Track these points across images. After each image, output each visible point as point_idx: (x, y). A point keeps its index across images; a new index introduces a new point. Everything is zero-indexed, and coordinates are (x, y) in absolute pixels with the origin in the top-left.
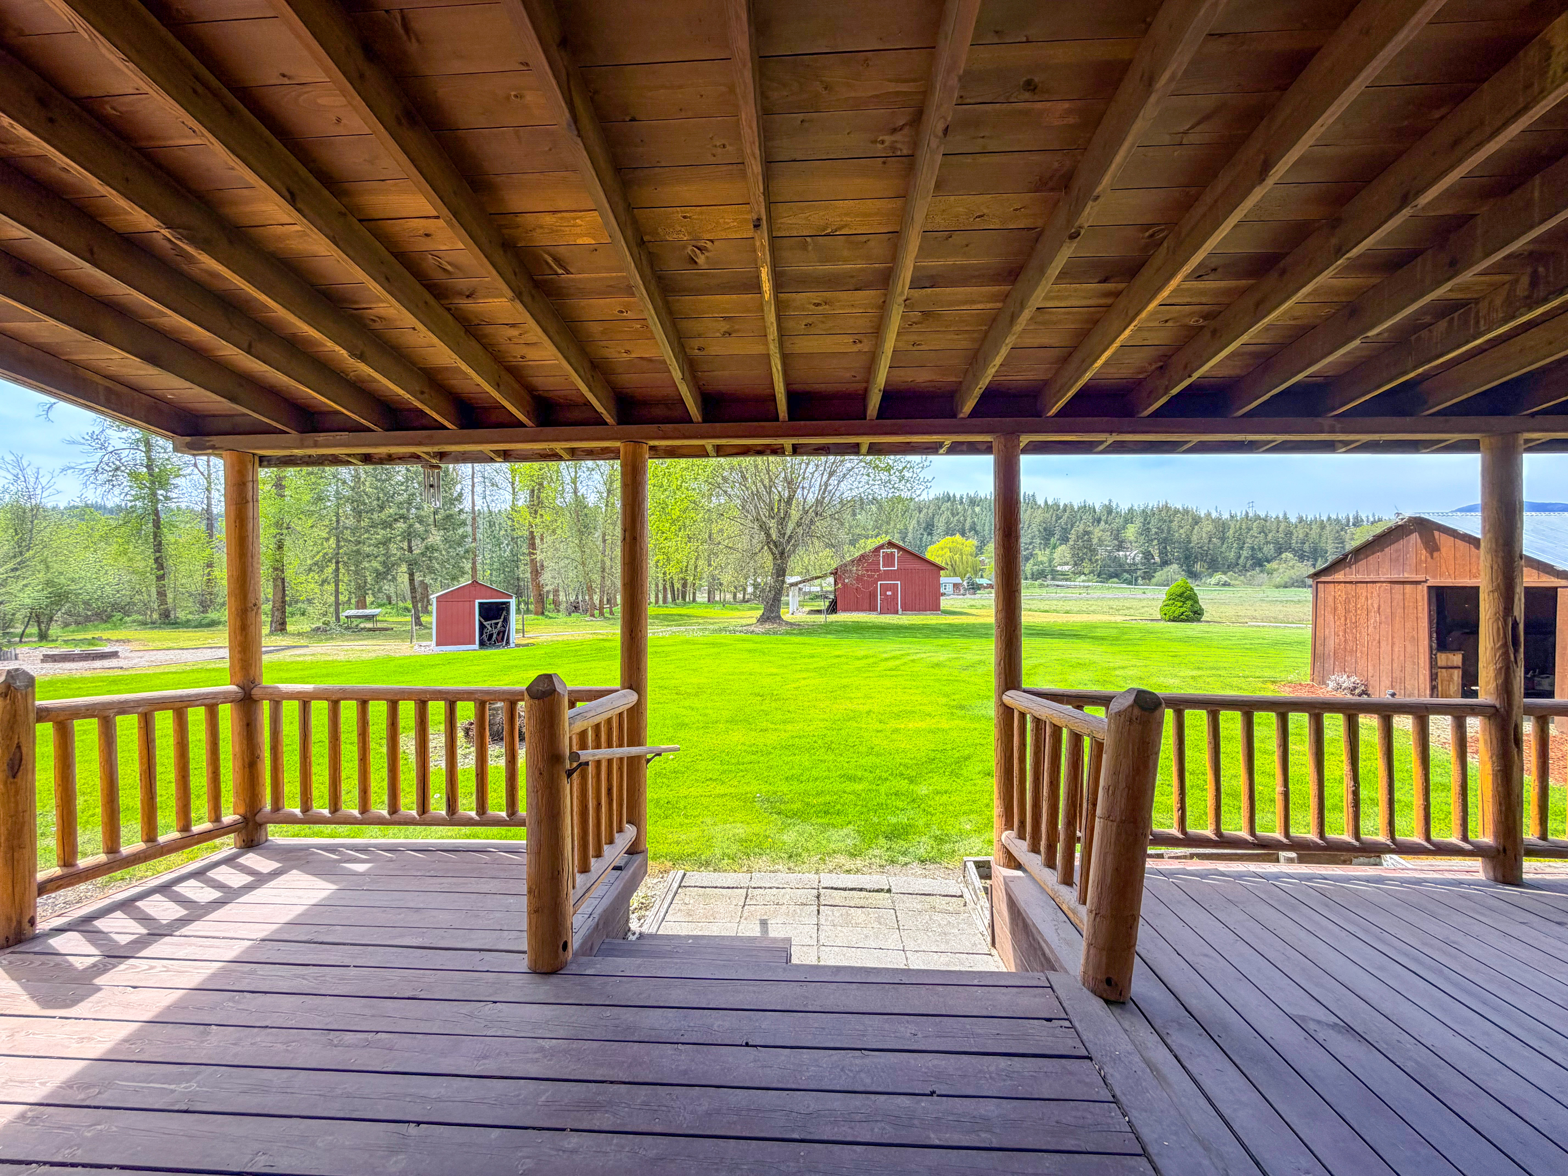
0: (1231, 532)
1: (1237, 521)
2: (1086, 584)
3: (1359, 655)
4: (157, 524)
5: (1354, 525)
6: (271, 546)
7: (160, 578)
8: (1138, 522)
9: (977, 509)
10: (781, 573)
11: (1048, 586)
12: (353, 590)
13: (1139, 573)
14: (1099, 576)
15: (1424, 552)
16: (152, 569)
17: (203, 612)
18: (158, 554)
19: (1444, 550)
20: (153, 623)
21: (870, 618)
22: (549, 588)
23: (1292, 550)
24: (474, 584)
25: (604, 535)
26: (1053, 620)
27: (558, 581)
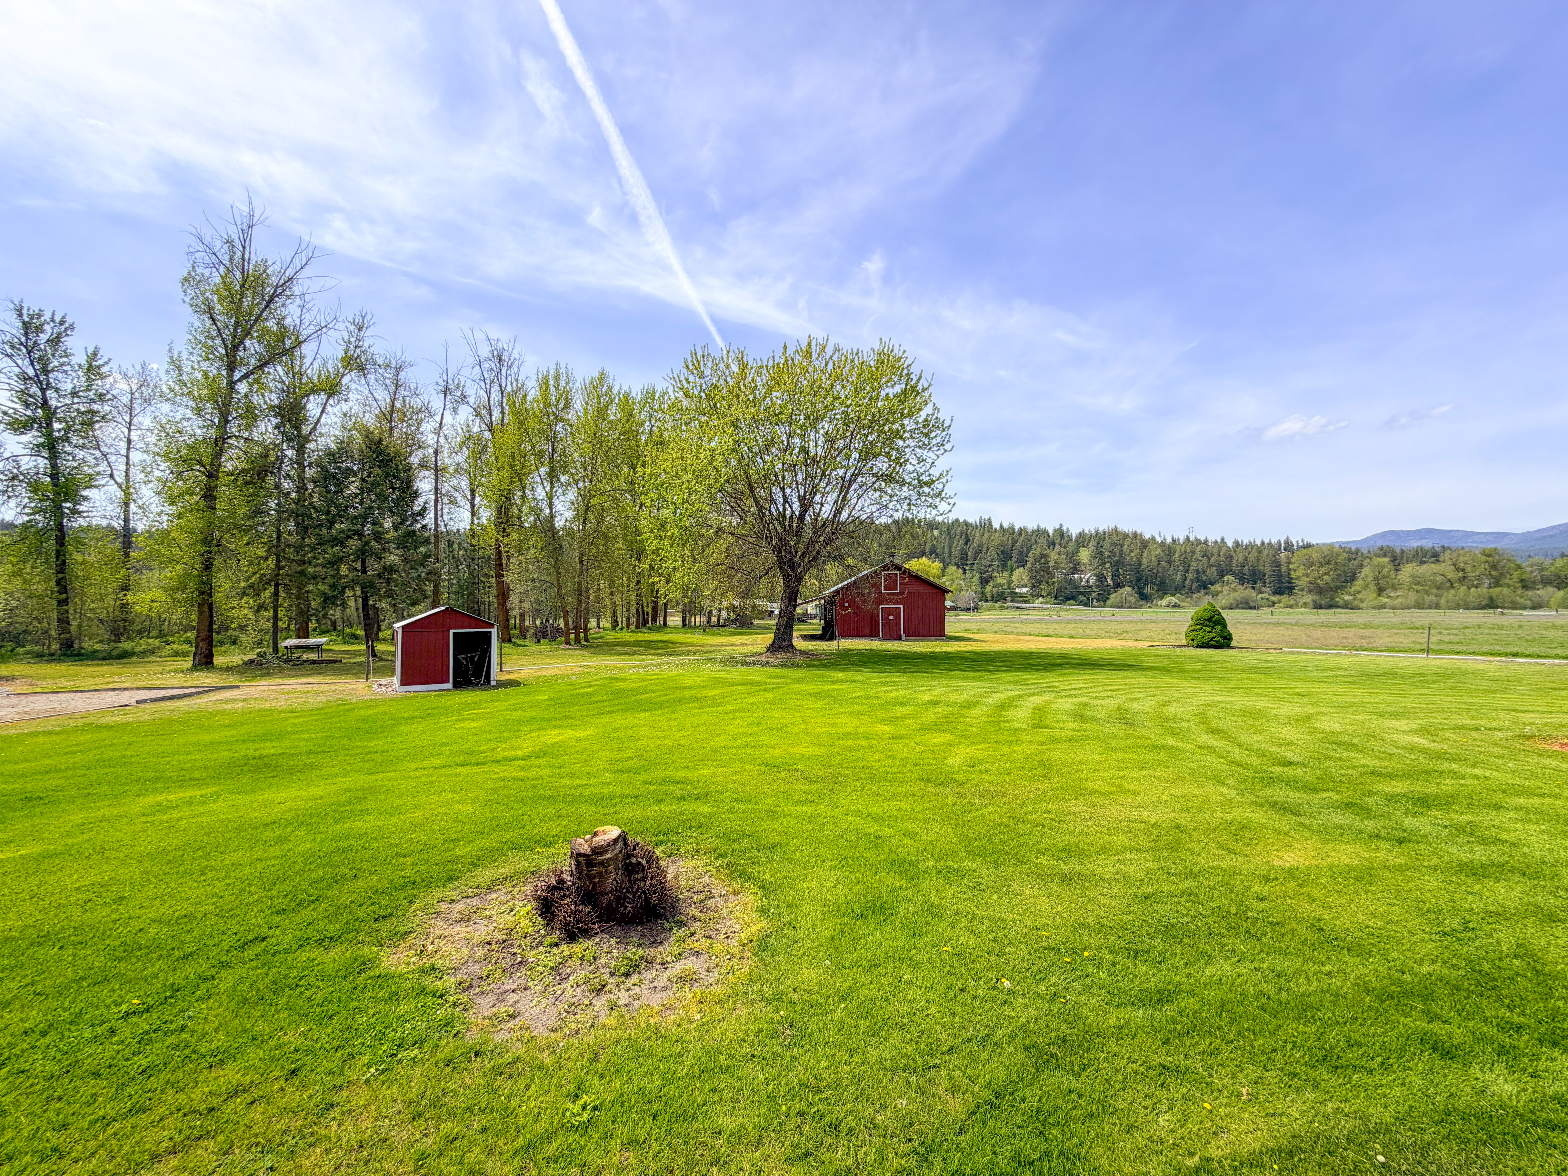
0: (1176, 555)
1: (1180, 545)
2: (1045, 606)
4: (61, 540)
5: (1285, 549)
6: (197, 566)
7: (62, 603)
8: (1093, 543)
9: (936, 533)
10: (794, 597)
11: (1008, 608)
12: (293, 615)
13: (1094, 595)
14: (1056, 598)
16: (52, 592)
17: (115, 641)
18: (60, 576)
20: (52, 655)
21: (876, 644)
22: (516, 612)
23: (1233, 574)
24: (449, 611)
25: (582, 555)
26: (1070, 647)
27: (526, 605)
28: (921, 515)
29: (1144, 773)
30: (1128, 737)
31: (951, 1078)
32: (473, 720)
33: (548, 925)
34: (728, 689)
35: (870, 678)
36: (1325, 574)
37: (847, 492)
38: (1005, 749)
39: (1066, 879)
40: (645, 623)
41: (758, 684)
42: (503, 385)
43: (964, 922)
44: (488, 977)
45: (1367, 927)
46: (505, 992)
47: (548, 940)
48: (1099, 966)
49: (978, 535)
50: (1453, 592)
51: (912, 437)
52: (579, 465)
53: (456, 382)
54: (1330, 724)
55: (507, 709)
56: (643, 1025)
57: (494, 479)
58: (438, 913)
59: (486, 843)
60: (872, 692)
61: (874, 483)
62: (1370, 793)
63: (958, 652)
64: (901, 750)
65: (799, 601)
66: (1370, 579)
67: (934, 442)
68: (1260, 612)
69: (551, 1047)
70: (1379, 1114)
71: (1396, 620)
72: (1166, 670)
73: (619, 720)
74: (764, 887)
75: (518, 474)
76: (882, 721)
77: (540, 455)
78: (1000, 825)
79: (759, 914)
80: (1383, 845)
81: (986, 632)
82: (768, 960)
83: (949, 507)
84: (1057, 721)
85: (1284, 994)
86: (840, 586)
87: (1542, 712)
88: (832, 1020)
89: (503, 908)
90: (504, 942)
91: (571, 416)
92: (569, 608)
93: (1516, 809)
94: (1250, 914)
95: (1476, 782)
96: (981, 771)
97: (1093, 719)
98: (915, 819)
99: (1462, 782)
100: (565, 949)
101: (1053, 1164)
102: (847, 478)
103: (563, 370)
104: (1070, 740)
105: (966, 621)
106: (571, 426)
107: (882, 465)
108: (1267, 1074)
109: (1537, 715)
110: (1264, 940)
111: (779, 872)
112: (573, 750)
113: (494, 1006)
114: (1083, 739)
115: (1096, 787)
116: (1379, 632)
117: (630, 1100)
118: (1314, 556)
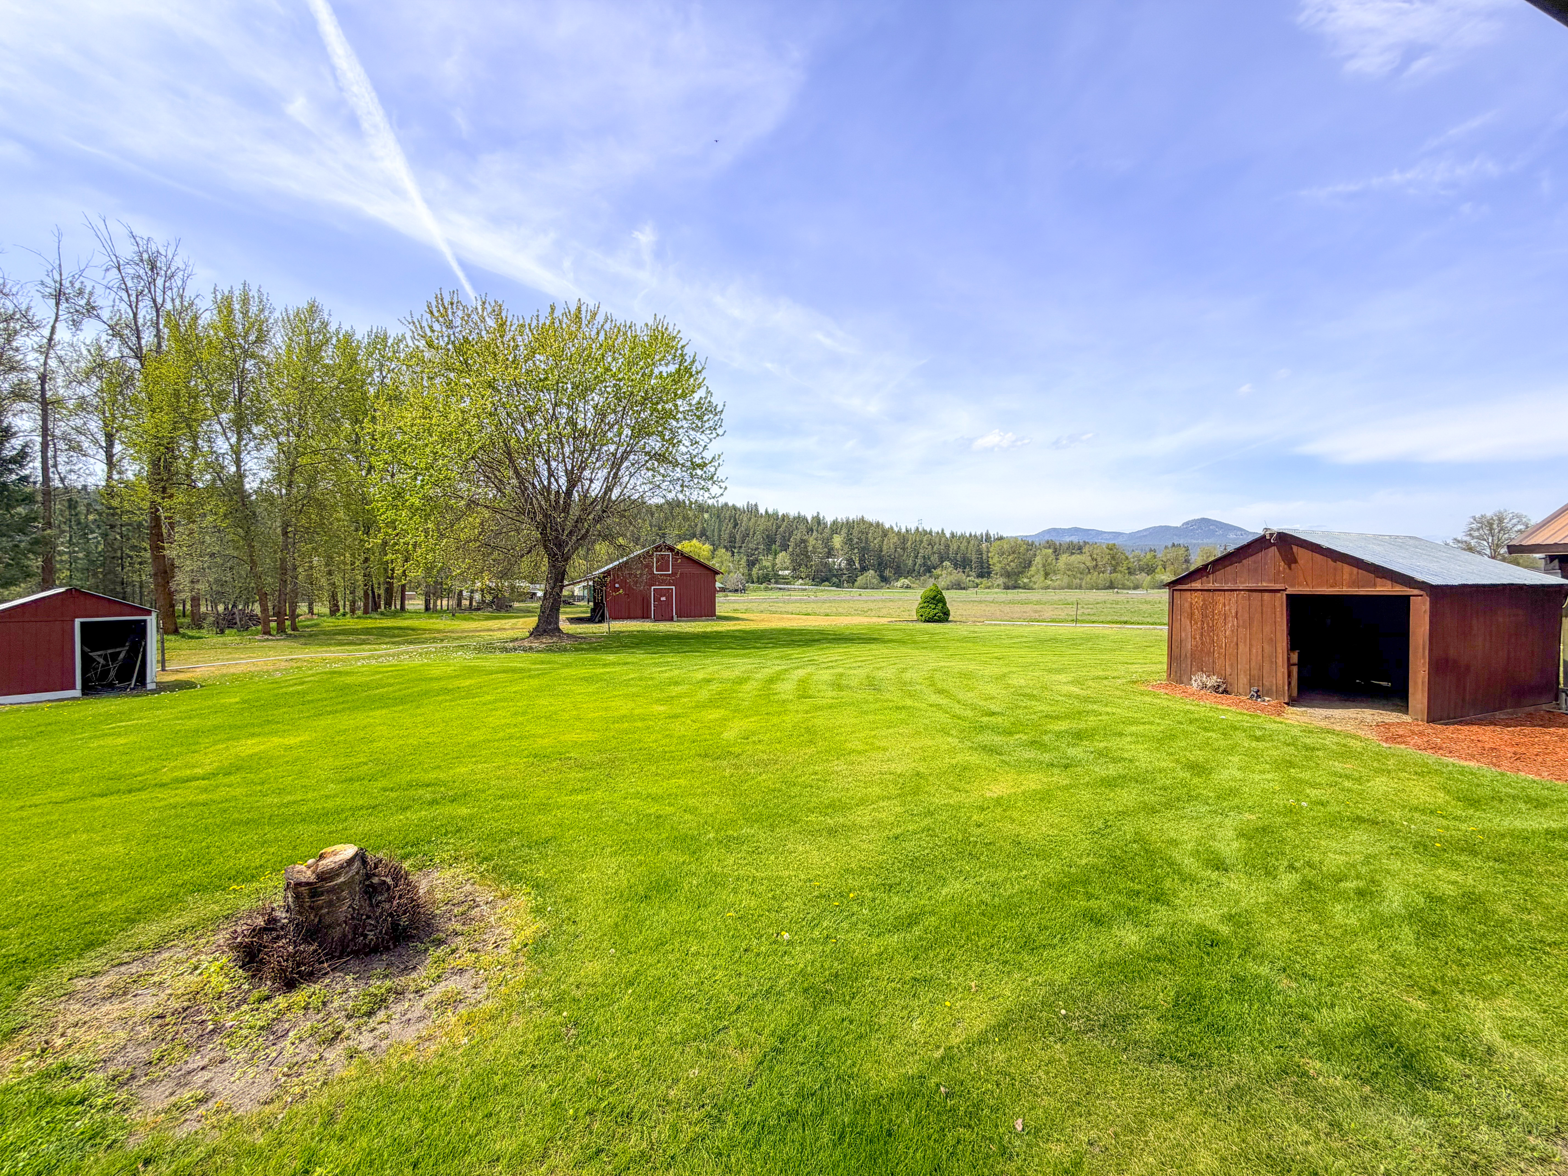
1: (912, 534)
2: (804, 587)
3: (1216, 655)
5: (986, 541)
8: (844, 531)
9: (706, 516)
10: (560, 577)
11: (772, 589)
13: (844, 577)
14: (813, 580)
15: (1282, 563)
19: (1301, 562)
21: (647, 626)
22: (186, 595)
23: (950, 560)
24: (73, 593)
25: (286, 525)
26: (826, 624)
27: (202, 587)
28: (694, 498)
29: (891, 731)
30: (877, 701)
31: (739, 1035)
32: (119, 735)
33: (253, 976)
34: (486, 678)
35: (643, 660)
36: (1012, 561)
37: (619, 469)
38: (775, 720)
39: (832, 832)
40: (376, 607)
41: (522, 670)
42: (159, 300)
43: (746, 886)
44: (160, 1060)
45: (1048, 836)
46: (189, 1073)
47: (256, 994)
48: (861, 904)
49: (745, 519)
50: (1089, 576)
51: (685, 418)
52: (280, 415)
53: (77, 285)
54: (1017, 680)
55: (177, 718)
56: (395, 1065)
57: (147, 422)
58: (70, 995)
59: (150, 890)
60: (646, 673)
61: (647, 462)
62: (1046, 732)
63: (728, 631)
64: (679, 728)
65: (566, 582)
66: (1040, 566)
67: (707, 425)
68: (968, 591)
69: (265, 1125)
70: (1061, 978)
71: (1056, 598)
72: (902, 642)
73: (346, 721)
74: (537, 886)
75: (186, 420)
76: (658, 701)
77: (220, 398)
78: (774, 791)
79: (533, 915)
80: (1056, 771)
81: (753, 611)
82: (547, 961)
83: (721, 491)
84: (819, 691)
85: (997, 899)
86: (611, 566)
87: (1141, 664)
88: (619, 1009)
89: (182, 968)
90: (185, 1010)
91: (266, 352)
92: (267, 589)
93: (1131, 735)
94: (972, 839)
95: (1108, 717)
96: (754, 742)
97: (848, 687)
98: (695, 794)
99: (1100, 718)
100: (281, 1001)
101: (831, 1089)
102: (619, 455)
103: (254, 293)
104: (830, 707)
105: (735, 602)
106: (268, 365)
107: (654, 444)
108: (988, 966)
109: (1139, 666)
110: (982, 858)
111: (554, 866)
112: (281, 761)
113: (172, 1094)
114: (841, 705)
115: (854, 747)
116: (1045, 607)
117: (381, 1155)
118: (1005, 546)
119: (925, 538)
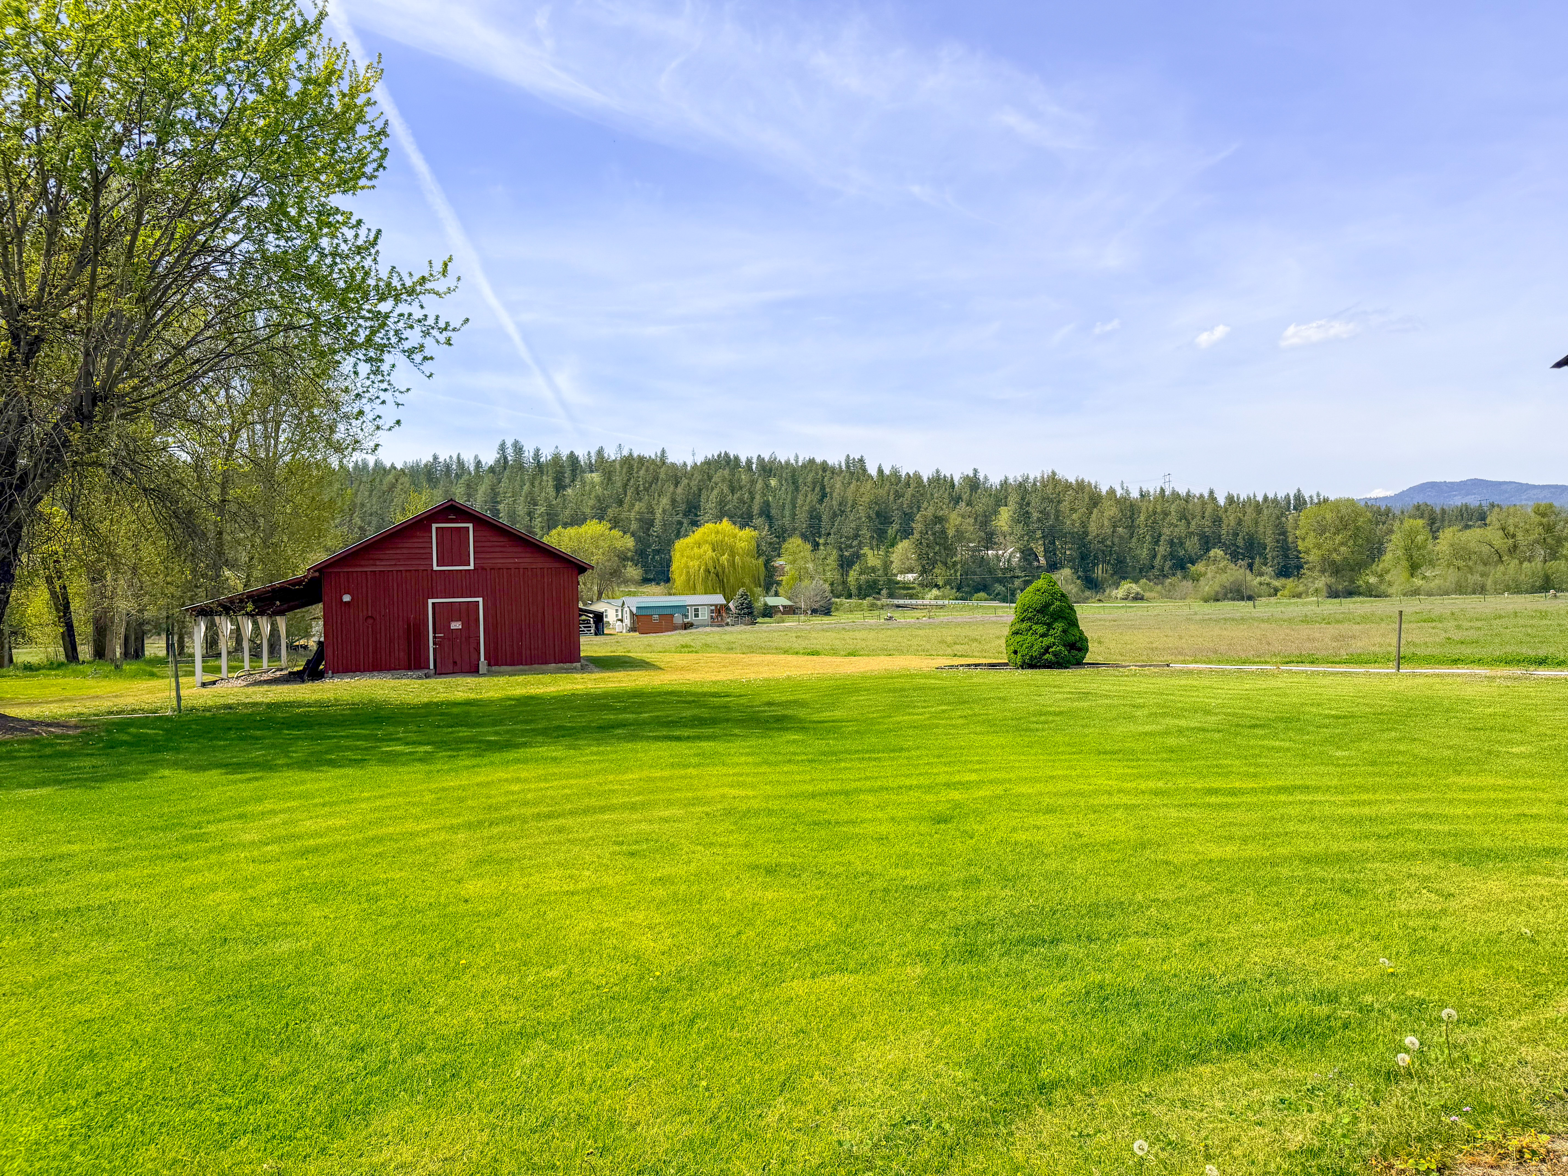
0: (1142, 518)
1: (1150, 501)
2: (940, 602)
5: (1295, 508)
8: (1013, 499)
9: (773, 482)
11: (882, 607)
13: (1016, 584)
14: (959, 589)
23: (1222, 545)
36: (1342, 544)
49: (841, 485)
50: (1501, 568)
66: (1401, 551)
68: (1258, 604)
118: (1328, 516)
119: (1173, 508)
